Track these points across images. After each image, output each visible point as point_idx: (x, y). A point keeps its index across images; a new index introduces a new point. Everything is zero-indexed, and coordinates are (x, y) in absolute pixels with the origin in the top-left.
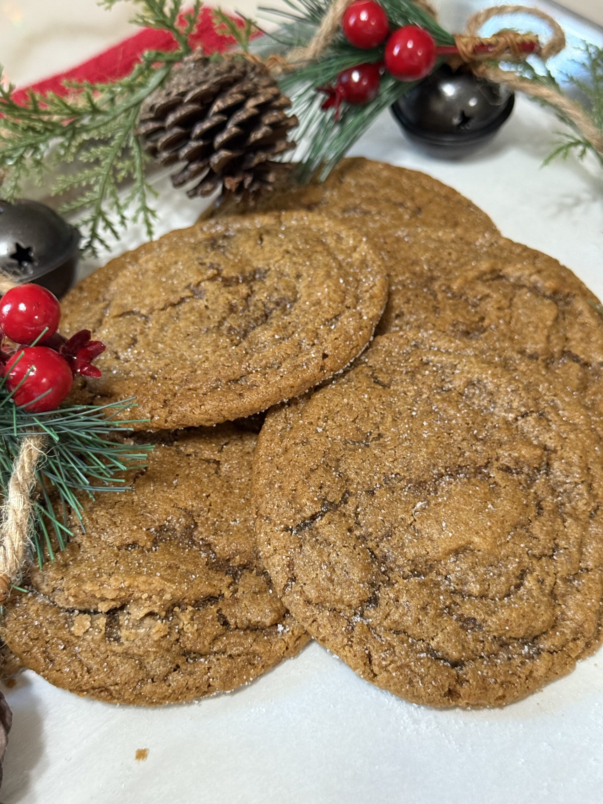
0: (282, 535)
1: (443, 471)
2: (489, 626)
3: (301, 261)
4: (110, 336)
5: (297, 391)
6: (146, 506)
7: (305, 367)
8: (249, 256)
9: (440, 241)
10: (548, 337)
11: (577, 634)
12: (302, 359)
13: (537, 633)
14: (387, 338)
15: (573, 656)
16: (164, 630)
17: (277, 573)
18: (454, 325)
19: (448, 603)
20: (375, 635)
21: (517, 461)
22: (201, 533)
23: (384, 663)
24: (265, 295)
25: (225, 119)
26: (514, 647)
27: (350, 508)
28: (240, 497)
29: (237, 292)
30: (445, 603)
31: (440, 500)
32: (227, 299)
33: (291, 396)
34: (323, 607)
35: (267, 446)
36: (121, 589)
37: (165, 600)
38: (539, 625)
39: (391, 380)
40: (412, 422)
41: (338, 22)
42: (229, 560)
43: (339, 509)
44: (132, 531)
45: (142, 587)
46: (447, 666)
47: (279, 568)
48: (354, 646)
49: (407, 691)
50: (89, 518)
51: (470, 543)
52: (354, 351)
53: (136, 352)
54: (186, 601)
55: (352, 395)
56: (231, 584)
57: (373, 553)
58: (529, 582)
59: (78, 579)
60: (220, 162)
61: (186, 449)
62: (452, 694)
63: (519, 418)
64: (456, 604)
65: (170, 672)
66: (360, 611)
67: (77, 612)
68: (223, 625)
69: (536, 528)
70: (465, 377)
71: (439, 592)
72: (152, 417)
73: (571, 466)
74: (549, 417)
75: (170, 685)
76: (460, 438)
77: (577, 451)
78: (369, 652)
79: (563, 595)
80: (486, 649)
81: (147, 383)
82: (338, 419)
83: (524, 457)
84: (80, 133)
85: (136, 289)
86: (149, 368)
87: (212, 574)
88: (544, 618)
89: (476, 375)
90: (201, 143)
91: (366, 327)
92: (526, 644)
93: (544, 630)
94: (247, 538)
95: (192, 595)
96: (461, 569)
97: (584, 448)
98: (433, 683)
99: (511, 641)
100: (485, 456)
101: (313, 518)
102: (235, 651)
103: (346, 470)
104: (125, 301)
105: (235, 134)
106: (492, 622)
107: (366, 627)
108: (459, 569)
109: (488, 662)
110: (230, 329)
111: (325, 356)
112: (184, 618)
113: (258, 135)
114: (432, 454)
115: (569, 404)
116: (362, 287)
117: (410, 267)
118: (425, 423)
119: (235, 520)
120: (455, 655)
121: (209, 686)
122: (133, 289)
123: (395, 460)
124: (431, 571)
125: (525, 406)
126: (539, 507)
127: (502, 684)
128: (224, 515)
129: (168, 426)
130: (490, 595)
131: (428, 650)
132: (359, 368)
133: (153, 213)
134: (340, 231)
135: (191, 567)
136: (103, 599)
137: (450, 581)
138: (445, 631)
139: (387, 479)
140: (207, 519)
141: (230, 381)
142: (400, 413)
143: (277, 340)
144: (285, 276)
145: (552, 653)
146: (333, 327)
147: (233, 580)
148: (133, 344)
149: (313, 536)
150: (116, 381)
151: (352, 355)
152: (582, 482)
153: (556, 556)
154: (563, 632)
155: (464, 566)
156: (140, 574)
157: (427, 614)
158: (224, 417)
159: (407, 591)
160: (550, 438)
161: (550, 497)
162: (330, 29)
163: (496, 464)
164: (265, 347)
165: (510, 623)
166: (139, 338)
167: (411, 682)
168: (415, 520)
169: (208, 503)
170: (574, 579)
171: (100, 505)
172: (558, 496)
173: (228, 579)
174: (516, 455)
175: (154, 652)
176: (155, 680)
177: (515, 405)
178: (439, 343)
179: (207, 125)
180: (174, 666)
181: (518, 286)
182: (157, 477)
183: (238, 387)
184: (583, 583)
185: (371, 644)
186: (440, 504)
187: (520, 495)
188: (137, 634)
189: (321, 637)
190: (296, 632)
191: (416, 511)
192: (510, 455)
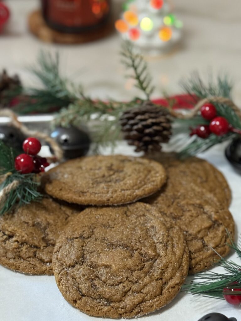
0: (64, 238)
7: (103, 197)
17: (56, 248)
21: (146, 253)
23: (63, 283)
30: (92, 277)
34: (60, 261)
37: (23, 239)
38: (114, 298)
42: (49, 240)
43: (84, 240)
45: (19, 232)
46: (80, 294)
48: (59, 275)
49: (64, 294)
51: (112, 266)
54: (29, 243)
56: (45, 246)
57: (84, 255)
62: (75, 301)
63: (159, 243)
64: (95, 280)
65: (12, 258)
66: (68, 268)
68: (34, 255)
71: (92, 274)
73: (161, 263)
74: (168, 247)
75: (9, 261)
76: (134, 239)
77: (167, 260)
78: (62, 279)
79: (129, 295)
83: (149, 253)
88: (117, 297)
89: (156, 225)
92: (107, 301)
93: (115, 301)
96: (104, 271)
98: (72, 295)
99: (103, 298)
100: (138, 247)
101: (76, 238)
103: (95, 231)
106: (101, 289)
109: (92, 299)
112: (25, 247)
114: (122, 238)
120: (84, 292)
121: (19, 267)
124: (95, 268)
125: (162, 240)
127: (91, 307)
130: (107, 283)
131: (78, 287)
132: (124, 208)
135: (37, 236)
138: (86, 284)
145: (112, 308)
149: (72, 243)
152: (161, 269)
154: (120, 305)
157: (84, 277)
158: (73, 201)
161: (148, 268)
163: (139, 251)
165: (105, 292)
167: (66, 292)
171: (27, 209)
174: (147, 251)
175: (11, 251)
176: (7, 258)
180: (14, 257)
181: (206, 213)
182: (48, 210)
183: (82, 194)
185: (64, 277)
186: (112, 252)
187: (138, 262)
188: (10, 244)
190: (51, 267)
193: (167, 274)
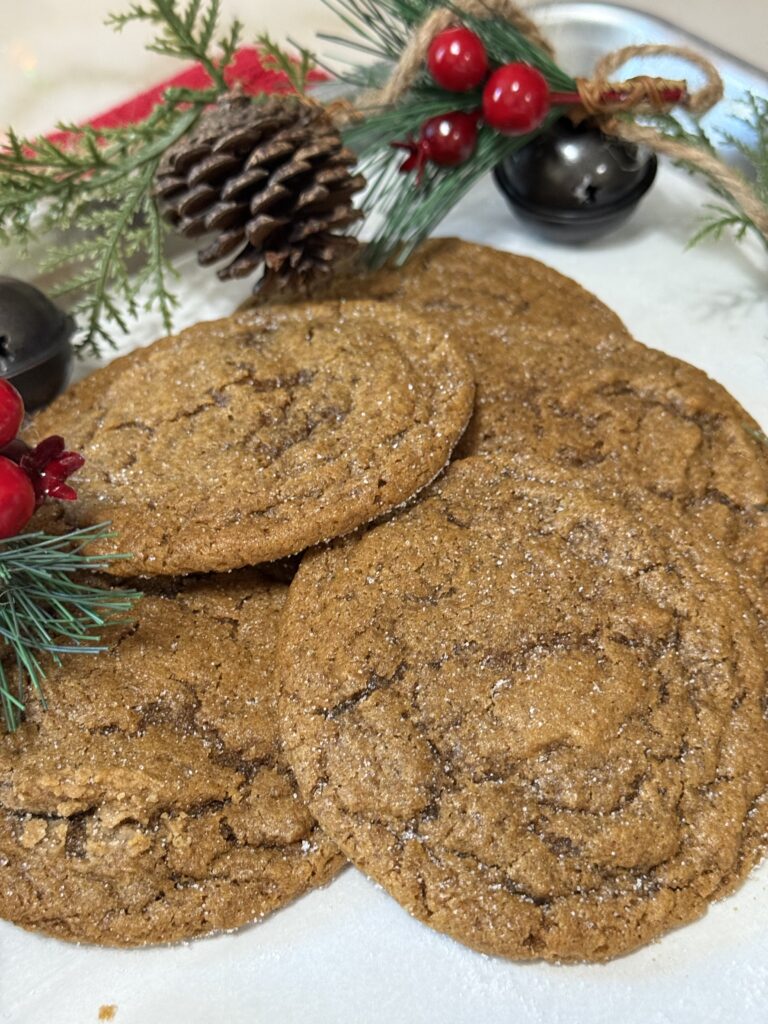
0: (312, 719)
1: (534, 639)
2: (588, 850)
3: (359, 361)
4: (101, 454)
5: (343, 528)
6: (132, 677)
7: (354, 496)
8: (293, 355)
9: (549, 342)
10: (687, 471)
11: (709, 865)
12: (351, 486)
13: (655, 862)
14: (469, 463)
15: (704, 895)
16: (145, 843)
17: (303, 770)
18: (561, 451)
19: (533, 817)
20: (432, 858)
21: (635, 629)
22: (206, 715)
23: (442, 896)
24: (309, 403)
25: (266, 174)
26: (622, 880)
27: (406, 685)
28: (262, 669)
29: (272, 399)
30: (529, 817)
31: (529, 678)
32: (259, 408)
33: (334, 534)
34: (363, 817)
35: (300, 601)
36: (89, 786)
37: (149, 803)
38: (657, 850)
39: (471, 519)
40: (496, 574)
41: (422, 57)
42: (241, 752)
43: (392, 686)
44: (111, 709)
45: (118, 784)
46: (528, 903)
47: (306, 764)
48: (402, 871)
49: (473, 935)
50: (53, 690)
51: (568, 736)
52: (422, 479)
53: (132, 472)
54: (179, 805)
55: (417, 536)
56: (241, 785)
57: (434, 747)
58: (646, 792)
59: (33, 771)
60: (258, 230)
61: (192, 603)
62: (533, 940)
63: (642, 572)
64: (545, 819)
65: (150, 902)
66: (413, 825)
67: (29, 815)
68: (227, 840)
69: (658, 720)
70: (570, 517)
71: (521, 801)
72: (146, 558)
73: (709, 638)
74: (682, 572)
75: (149, 919)
76: (559, 597)
77: (718, 619)
78: (423, 881)
79: (693, 812)
80: (583, 882)
81: (142, 513)
82: (396, 566)
83: (645, 624)
84: (78, 193)
85: (142, 393)
86: (147, 493)
87: (216, 769)
88: (665, 842)
89: (585, 515)
90: (234, 205)
91: (440, 447)
92: (639, 876)
93: (665, 859)
94: (267, 724)
95: (186, 797)
96: (554, 771)
97: (727, 615)
98: (509, 925)
99: (619, 872)
100: (592, 621)
101: (356, 697)
102: (241, 875)
103: (403, 635)
104: (126, 410)
105: (279, 194)
106: (594, 844)
107: (420, 847)
108: (551, 771)
109: (586, 899)
110: (259, 446)
111: (382, 483)
112: (175, 830)
113: (309, 196)
114: (521, 616)
115: (709, 556)
116: (439, 396)
117: (506, 374)
118: (513, 576)
119: (253, 700)
120: (540, 887)
121: (204, 921)
122: (138, 394)
123: (470, 623)
124: (513, 774)
125: (649, 557)
126: (664, 692)
127: (603, 930)
128: (238, 692)
129: (167, 570)
130: (592, 808)
131: (504, 880)
132: (428, 502)
133: (172, 299)
134: (416, 326)
135: (188, 760)
136: (64, 799)
137: (538, 788)
138: (528, 855)
139: (459, 649)
140: (215, 696)
141: (252, 512)
142: (481, 562)
143: (320, 461)
144: (337, 380)
145: (674, 890)
146: (395, 446)
147: (244, 779)
148: (130, 464)
149: (355, 721)
150: (102, 510)
151: (419, 484)
152: (724, 660)
153: (685, 757)
154: (691, 862)
155: (558, 767)
156: (117, 766)
157: (504, 830)
158: (243, 560)
159: (479, 798)
160: (682, 600)
161: (680, 678)
162: (411, 65)
163: (606, 632)
164: (303, 469)
165: (617, 846)
166: (140, 456)
167: (478, 923)
168: (493, 704)
169: (217, 675)
170: (708, 790)
171: (69, 674)
172: (691, 678)
173: (237, 778)
174: (634, 620)
175: (130, 873)
176: (129, 911)
177: (636, 554)
178: (538, 472)
179: (241, 181)
180: (156, 893)
181: (650, 402)
182: (150, 639)
183: (263, 520)
184: (720, 796)
185: (426, 870)
186: (528, 683)
187: (637, 673)
188: (107, 848)
189: (358, 859)
190: (326, 852)
191: (495, 693)
192: (626, 621)
193: (748, 666)
